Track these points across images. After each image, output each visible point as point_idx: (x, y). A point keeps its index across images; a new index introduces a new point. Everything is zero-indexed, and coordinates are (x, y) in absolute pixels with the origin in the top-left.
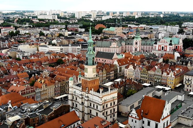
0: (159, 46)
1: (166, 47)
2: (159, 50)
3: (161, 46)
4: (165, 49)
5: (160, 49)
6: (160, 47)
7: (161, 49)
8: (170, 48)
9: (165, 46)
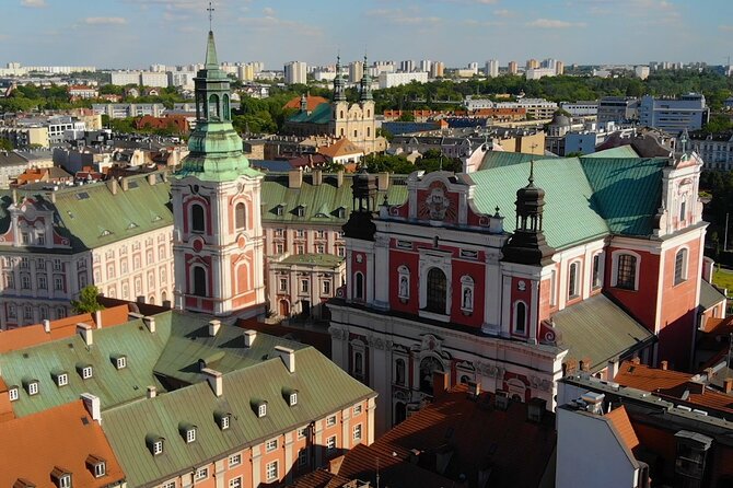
0: (396, 259)
1: (467, 283)
2: (402, 309)
3: (413, 264)
4: (468, 306)
5: (404, 292)
6: (403, 273)
7: (423, 302)
8: (515, 294)
9: (459, 269)
